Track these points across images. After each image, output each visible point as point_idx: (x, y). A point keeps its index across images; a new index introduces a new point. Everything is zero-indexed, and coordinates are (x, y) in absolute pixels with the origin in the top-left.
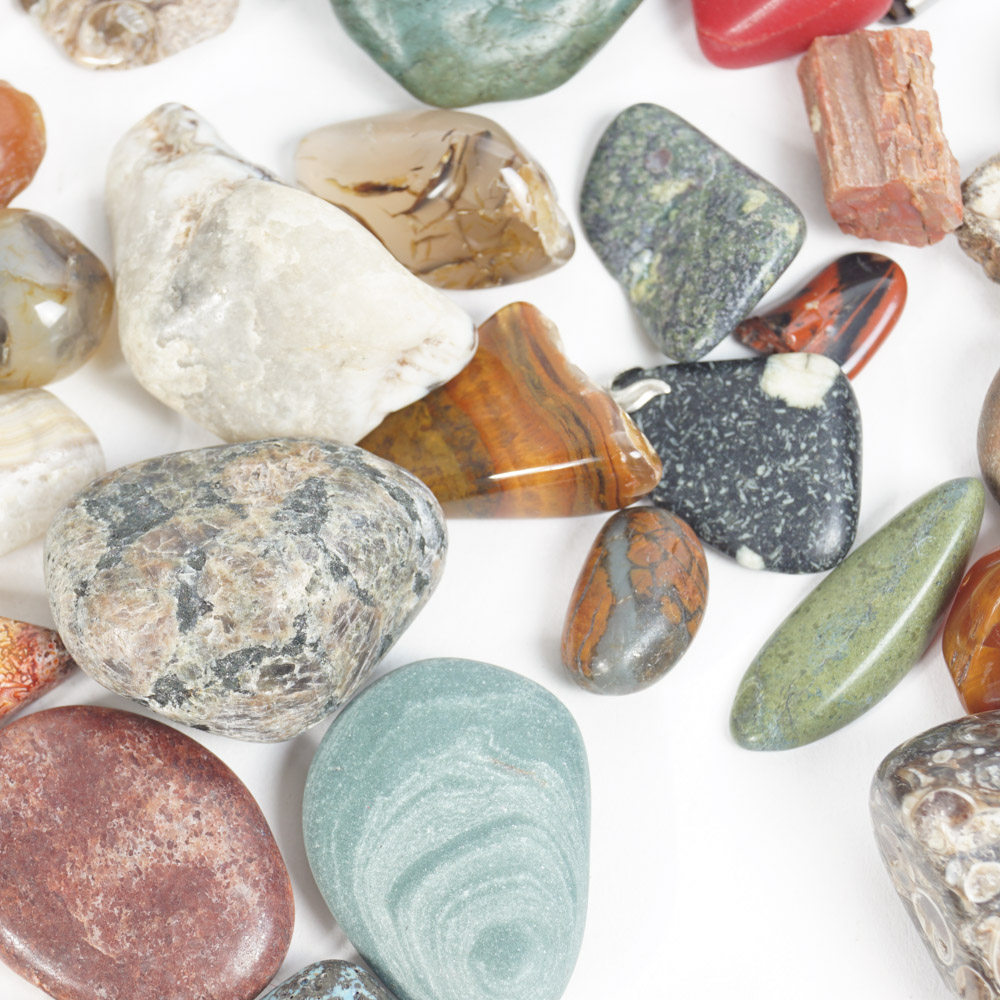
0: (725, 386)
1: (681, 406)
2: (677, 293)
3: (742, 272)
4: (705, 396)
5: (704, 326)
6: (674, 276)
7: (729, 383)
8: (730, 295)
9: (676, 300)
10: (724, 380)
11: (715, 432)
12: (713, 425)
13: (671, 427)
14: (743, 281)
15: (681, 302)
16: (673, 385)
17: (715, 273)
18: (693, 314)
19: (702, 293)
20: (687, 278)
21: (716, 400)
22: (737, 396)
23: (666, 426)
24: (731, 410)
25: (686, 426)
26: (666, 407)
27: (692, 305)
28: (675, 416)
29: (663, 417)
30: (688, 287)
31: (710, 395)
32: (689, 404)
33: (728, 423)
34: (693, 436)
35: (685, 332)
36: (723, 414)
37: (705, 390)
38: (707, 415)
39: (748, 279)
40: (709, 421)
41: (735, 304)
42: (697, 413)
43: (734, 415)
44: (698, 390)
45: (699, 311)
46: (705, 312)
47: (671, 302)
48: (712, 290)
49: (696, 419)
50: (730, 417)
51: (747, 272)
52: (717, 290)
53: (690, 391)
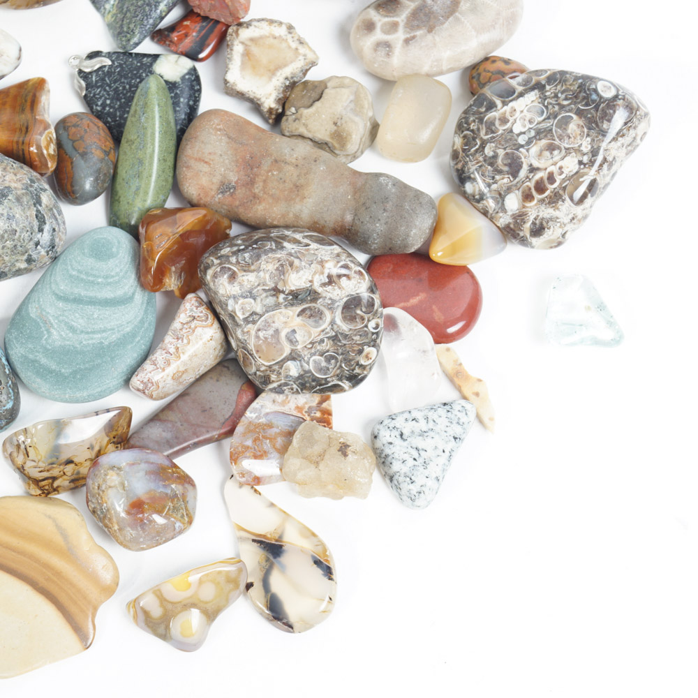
0: (137, 66)
1: (115, 72)
2: (124, 17)
3: (151, 6)
4: (127, 69)
5: (134, 33)
6: (123, 9)
7: (139, 64)
8: (145, 18)
9: (123, 21)
10: (138, 62)
11: (127, 87)
12: (127, 83)
13: (108, 81)
14: (151, 11)
15: (125, 22)
16: (113, 61)
17: (140, 7)
18: (129, 28)
19: (134, 17)
20: (128, 10)
21: (131, 72)
22: (141, 71)
23: (105, 81)
24: (137, 78)
25: (115, 83)
26: (108, 72)
27: (130, 23)
28: (111, 76)
29: (105, 76)
30: (128, 15)
31: (129, 69)
32: (118, 72)
33: (134, 83)
34: (117, 87)
35: (126, 36)
36: (133, 79)
37: (127, 66)
38: (126, 78)
39: (154, 9)
40: (126, 81)
41: (148, 22)
42: (121, 77)
43: (138, 80)
44: (124, 66)
45: (132, 26)
46: (135, 26)
47: (120, 22)
48: (138, 15)
49: (120, 80)
50: (136, 81)
51: (153, 6)
52: (140, 16)
53: (120, 65)
